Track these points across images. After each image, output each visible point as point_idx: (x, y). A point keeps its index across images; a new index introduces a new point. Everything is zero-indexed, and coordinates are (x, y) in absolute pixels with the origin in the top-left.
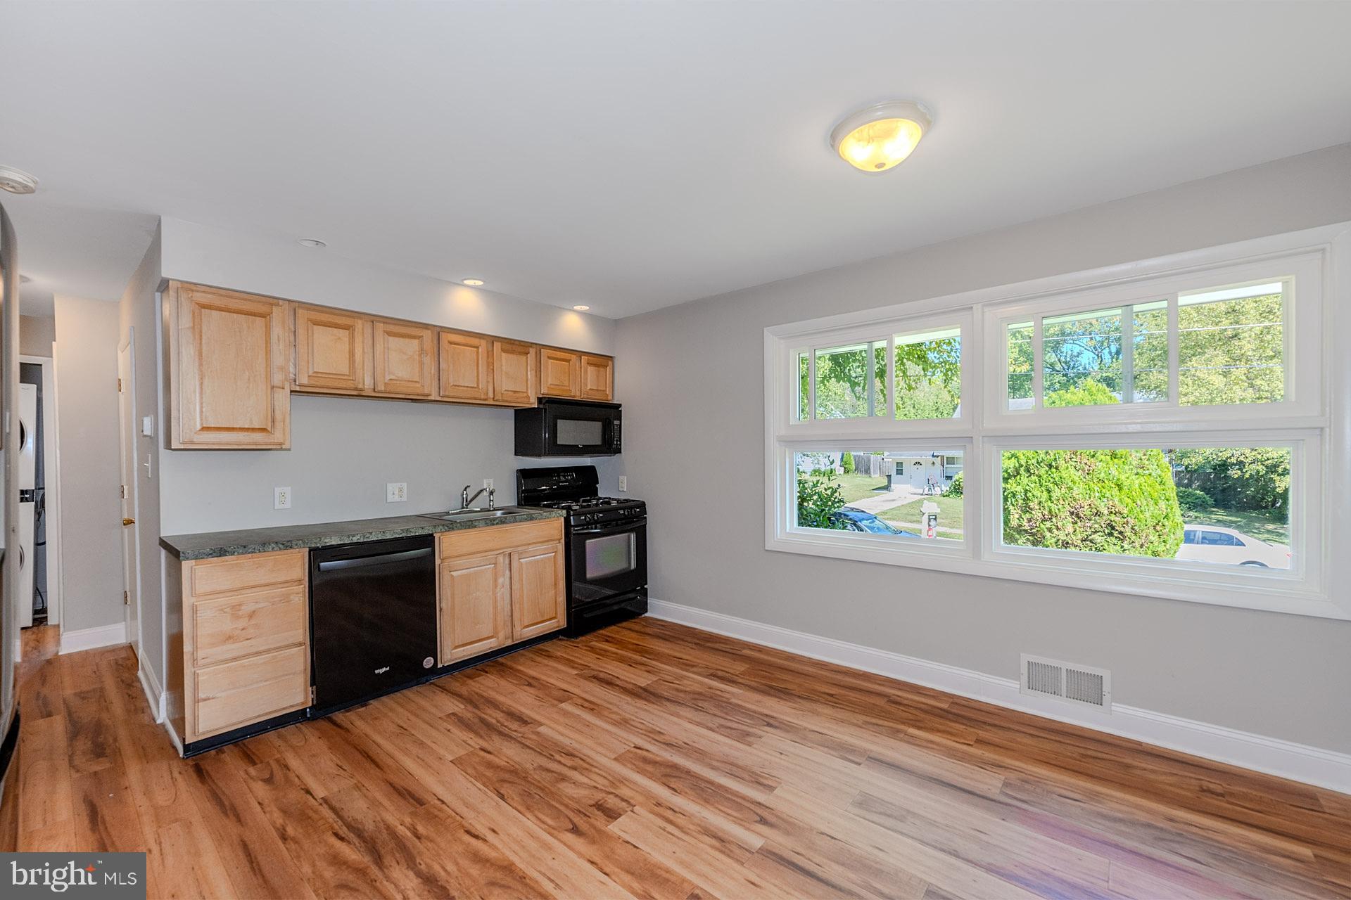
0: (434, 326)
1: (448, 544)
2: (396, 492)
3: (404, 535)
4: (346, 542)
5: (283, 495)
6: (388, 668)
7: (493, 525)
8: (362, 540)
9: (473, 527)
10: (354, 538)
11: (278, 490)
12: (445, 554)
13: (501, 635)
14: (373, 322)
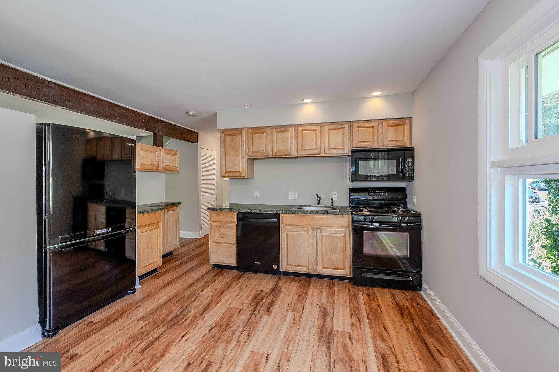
0: (296, 125)
1: (285, 219)
2: (293, 195)
3: (267, 212)
4: (247, 212)
5: (256, 193)
6: (260, 263)
7: (306, 213)
8: (252, 212)
9: (296, 213)
10: (250, 211)
11: (255, 192)
12: (284, 223)
13: (311, 267)
14: (272, 129)
